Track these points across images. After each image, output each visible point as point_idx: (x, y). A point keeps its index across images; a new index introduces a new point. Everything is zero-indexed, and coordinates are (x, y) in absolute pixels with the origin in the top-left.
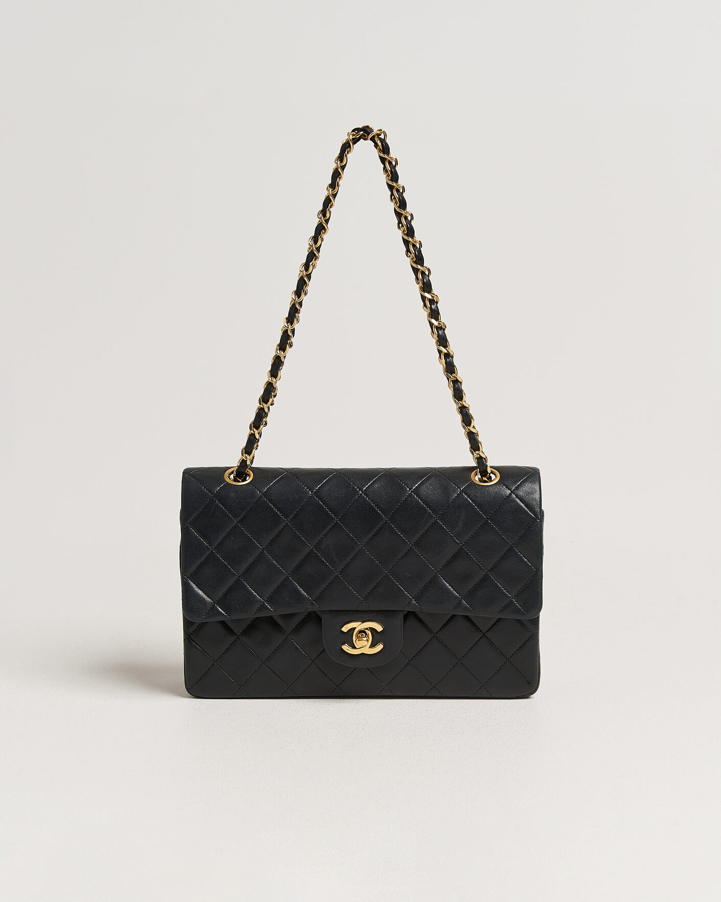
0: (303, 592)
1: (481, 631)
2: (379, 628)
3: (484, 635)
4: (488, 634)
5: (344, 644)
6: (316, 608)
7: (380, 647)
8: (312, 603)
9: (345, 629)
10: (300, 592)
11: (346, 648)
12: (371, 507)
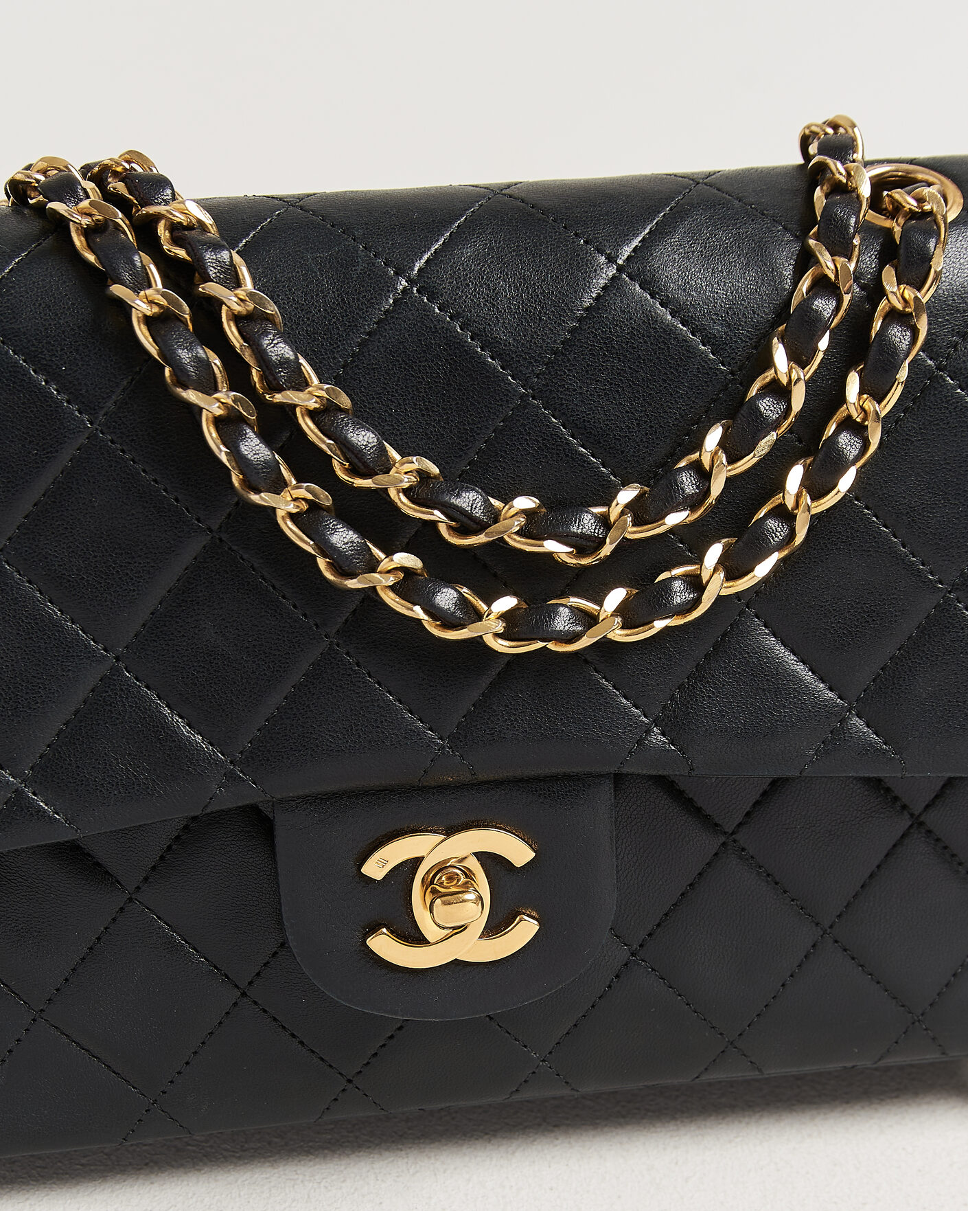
0: (185, 730)
1: (904, 807)
2: (518, 852)
3: (917, 823)
4: (930, 819)
5: (373, 929)
6: (251, 791)
7: (525, 930)
8: (231, 776)
9: (375, 867)
10: (173, 733)
11: (384, 945)
12: (456, 344)
